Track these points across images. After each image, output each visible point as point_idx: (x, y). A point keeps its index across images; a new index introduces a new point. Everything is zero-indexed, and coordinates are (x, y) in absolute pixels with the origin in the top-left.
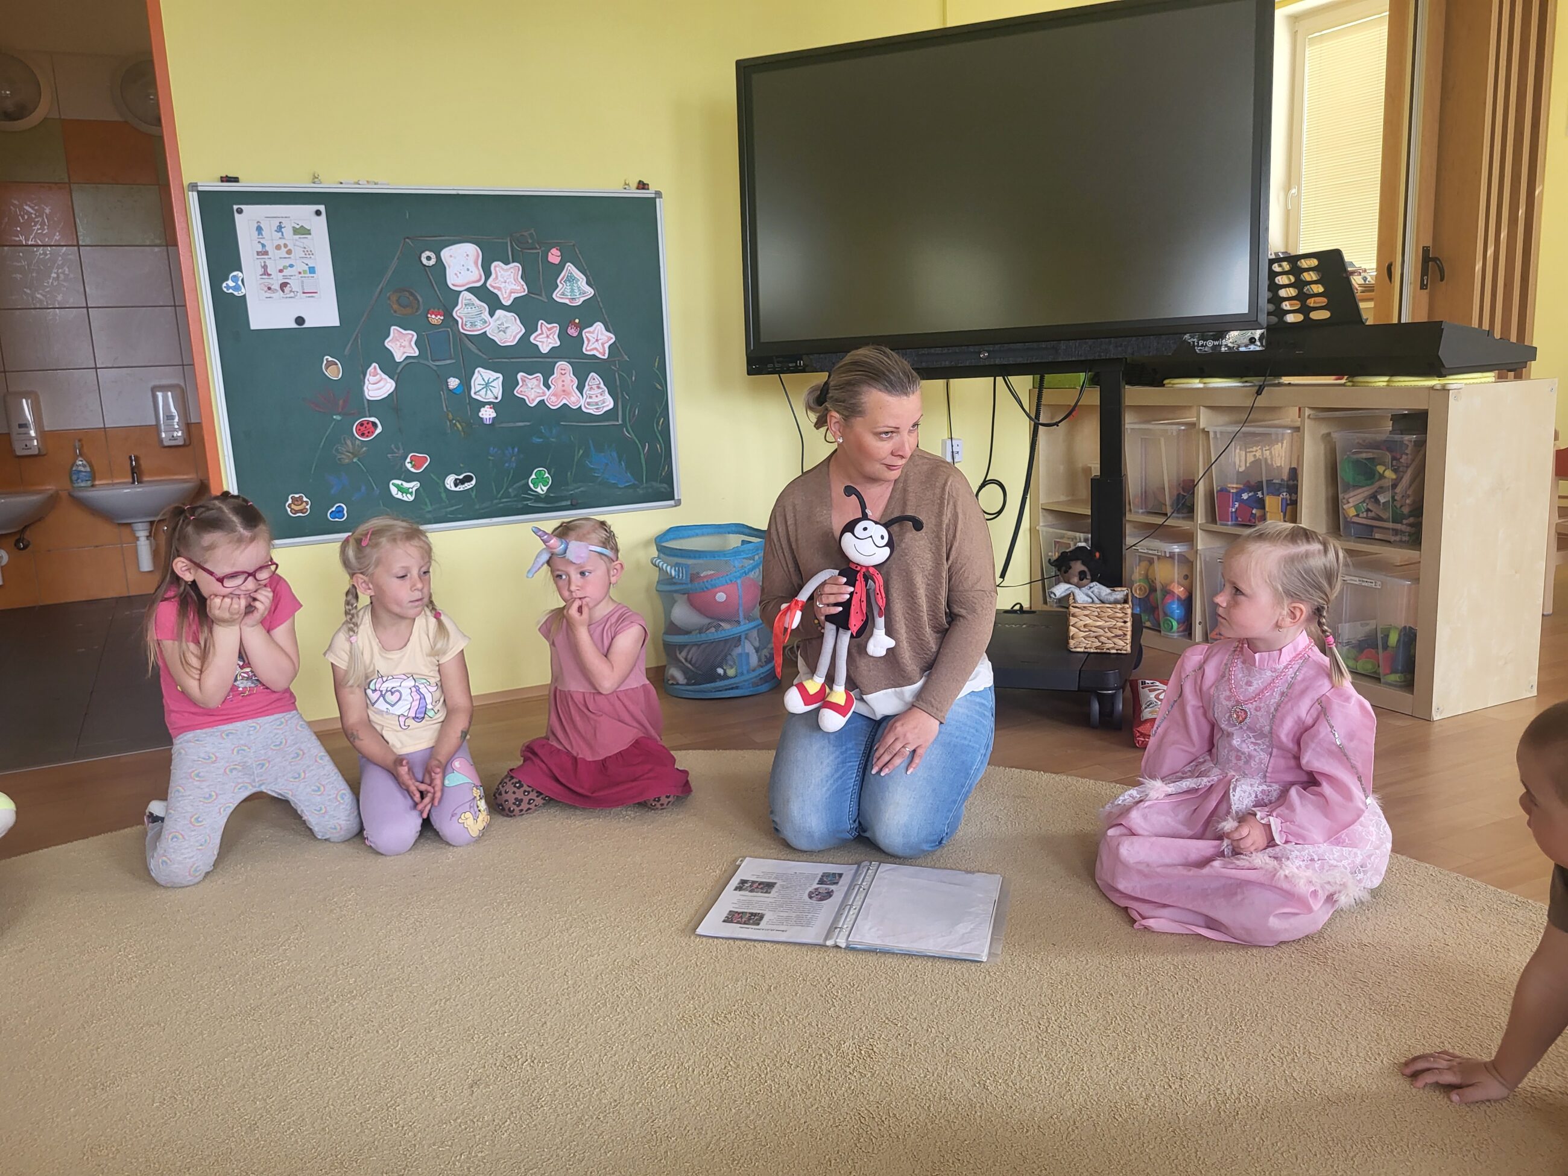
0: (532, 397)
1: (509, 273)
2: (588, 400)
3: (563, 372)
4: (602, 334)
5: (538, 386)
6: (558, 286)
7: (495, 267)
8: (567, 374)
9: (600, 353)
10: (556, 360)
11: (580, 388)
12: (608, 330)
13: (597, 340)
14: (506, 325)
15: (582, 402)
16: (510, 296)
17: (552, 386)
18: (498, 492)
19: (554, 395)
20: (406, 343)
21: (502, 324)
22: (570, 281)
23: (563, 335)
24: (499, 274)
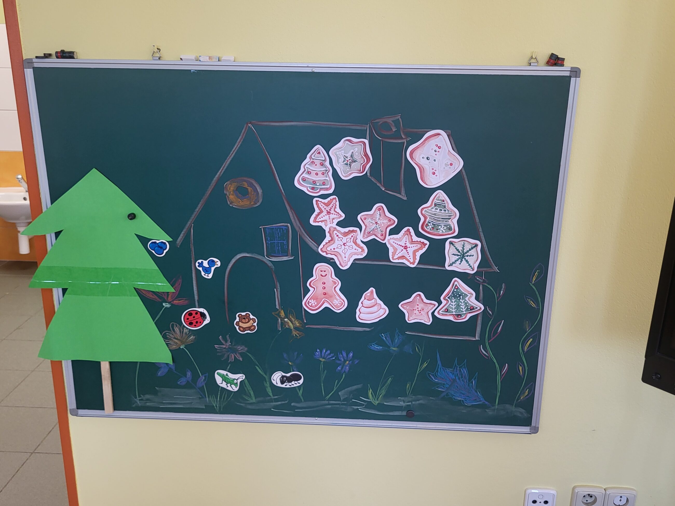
18: (327, 394)
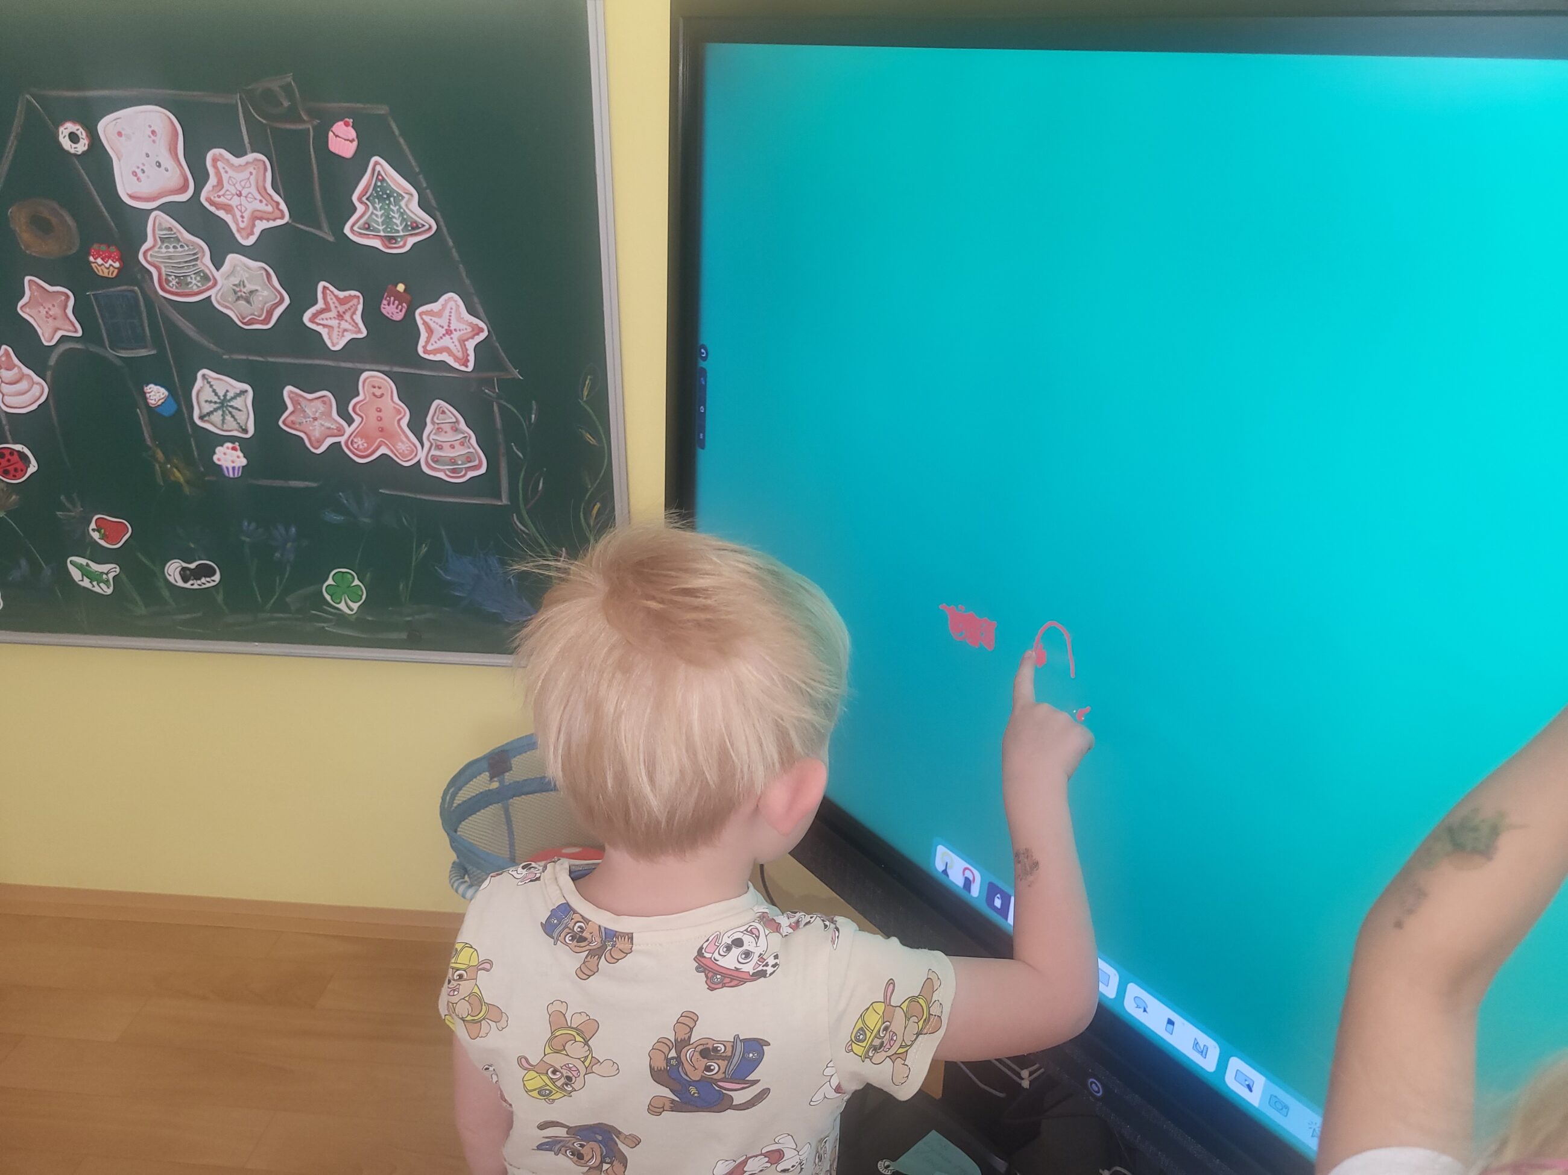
0: (317, 434)
1: (246, 174)
2: (433, 452)
3: (378, 392)
4: (460, 319)
5: (330, 415)
6: (355, 209)
7: (215, 160)
8: (387, 398)
9: (456, 359)
10: (360, 366)
11: (417, 426)
12: (471, 311)
13: (449, 332)
14: (250, 287)
15: (421, 455)
16: (254, 225)
17: (357, 419)
18: (266, 601)
19: (361, 434)
20: (55, 311)
21: (242, 284)
22: (380, 198)
23: (372, 315)
24: (225, 177)
